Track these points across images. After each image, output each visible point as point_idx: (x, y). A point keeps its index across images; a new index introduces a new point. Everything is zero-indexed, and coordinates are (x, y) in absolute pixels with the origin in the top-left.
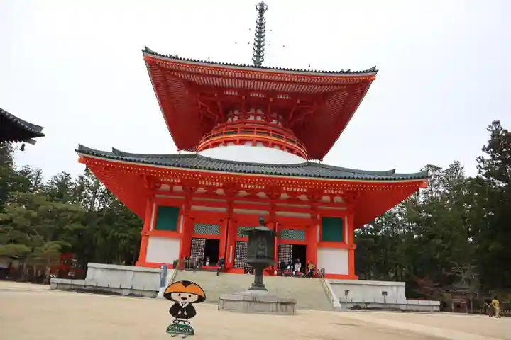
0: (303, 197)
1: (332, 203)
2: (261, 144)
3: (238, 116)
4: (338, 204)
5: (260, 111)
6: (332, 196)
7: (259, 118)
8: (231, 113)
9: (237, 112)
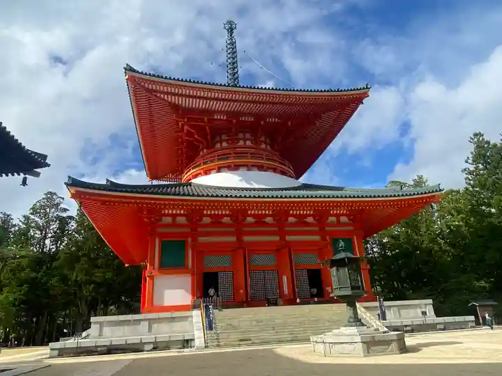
0: (310, 220)
1: (339, 223)
2: (256, 169)
3: (227, 141)
4: (345, 224)
5: (248, 136)
6: (338, 216)
7: (248, 143)
8: (218, 139)
9: (224, 137)
